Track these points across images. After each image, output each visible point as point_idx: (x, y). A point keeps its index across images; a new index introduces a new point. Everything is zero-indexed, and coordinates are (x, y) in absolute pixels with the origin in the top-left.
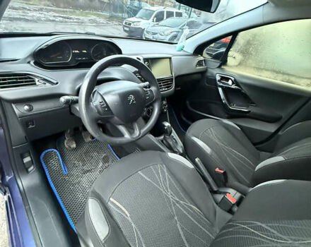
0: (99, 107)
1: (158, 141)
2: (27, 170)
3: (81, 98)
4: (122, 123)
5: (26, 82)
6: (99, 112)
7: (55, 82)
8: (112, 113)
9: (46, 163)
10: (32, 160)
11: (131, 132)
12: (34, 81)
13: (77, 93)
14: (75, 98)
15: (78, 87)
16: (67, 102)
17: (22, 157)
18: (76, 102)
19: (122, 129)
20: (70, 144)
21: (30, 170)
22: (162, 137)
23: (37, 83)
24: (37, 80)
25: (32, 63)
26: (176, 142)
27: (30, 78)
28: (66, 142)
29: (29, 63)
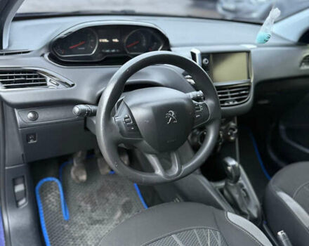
0: (123, 124)
1: (214, 190)
2: (17, 202)
3: (100, 109)
4: (153, 150)
5: (35, 81)
6: (121, 132)
7: (70, 83)
8: (140, 135)
9: (43, 197)
10: (25, 190)
11: (166, 167)
12: (45, 80)
13: (97, 101)
14: (93, 108)
15: (99, 92)
16: (82, 113)
17: (14, 183)
18: (94, 114)
19: (153, 160)
20: (78, 174)
21: (21, 203)
22: (222, 184)
23: (49, 83)
24: (48, 79)
25: (46, 56)
26: (247, 197)
27: (41, 76)
28: (73, 170)
29: (43, 55)
